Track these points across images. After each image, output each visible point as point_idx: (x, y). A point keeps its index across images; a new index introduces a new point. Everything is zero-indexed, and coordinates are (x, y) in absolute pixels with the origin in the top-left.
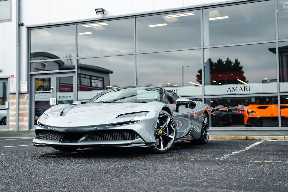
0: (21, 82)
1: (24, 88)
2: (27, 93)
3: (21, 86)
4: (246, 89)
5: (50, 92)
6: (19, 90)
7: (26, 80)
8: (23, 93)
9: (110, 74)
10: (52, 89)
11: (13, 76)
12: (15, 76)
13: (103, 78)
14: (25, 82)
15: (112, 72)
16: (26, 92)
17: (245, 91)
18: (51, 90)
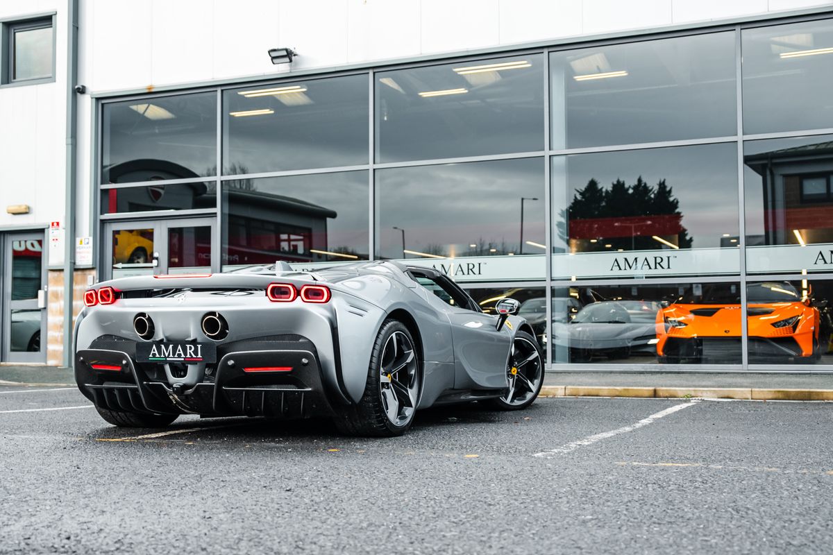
0: (78, 240)
1: (85, 257)
2: (93, 269)
3: (77, 250)
4: (659, 264)
5: (152, 267)
6: (73, 261)
7: (90, 236)
8: (82, 267)
9: (329, 220)
10: (157, 259)
11: (58, 224)
12: (62, 224)
13: (310, 230)
14: (87, 241)
15: (333, 215)
16: (91, 267)
17: (656, 268)
18: (155, 263)
